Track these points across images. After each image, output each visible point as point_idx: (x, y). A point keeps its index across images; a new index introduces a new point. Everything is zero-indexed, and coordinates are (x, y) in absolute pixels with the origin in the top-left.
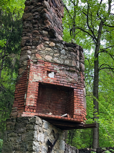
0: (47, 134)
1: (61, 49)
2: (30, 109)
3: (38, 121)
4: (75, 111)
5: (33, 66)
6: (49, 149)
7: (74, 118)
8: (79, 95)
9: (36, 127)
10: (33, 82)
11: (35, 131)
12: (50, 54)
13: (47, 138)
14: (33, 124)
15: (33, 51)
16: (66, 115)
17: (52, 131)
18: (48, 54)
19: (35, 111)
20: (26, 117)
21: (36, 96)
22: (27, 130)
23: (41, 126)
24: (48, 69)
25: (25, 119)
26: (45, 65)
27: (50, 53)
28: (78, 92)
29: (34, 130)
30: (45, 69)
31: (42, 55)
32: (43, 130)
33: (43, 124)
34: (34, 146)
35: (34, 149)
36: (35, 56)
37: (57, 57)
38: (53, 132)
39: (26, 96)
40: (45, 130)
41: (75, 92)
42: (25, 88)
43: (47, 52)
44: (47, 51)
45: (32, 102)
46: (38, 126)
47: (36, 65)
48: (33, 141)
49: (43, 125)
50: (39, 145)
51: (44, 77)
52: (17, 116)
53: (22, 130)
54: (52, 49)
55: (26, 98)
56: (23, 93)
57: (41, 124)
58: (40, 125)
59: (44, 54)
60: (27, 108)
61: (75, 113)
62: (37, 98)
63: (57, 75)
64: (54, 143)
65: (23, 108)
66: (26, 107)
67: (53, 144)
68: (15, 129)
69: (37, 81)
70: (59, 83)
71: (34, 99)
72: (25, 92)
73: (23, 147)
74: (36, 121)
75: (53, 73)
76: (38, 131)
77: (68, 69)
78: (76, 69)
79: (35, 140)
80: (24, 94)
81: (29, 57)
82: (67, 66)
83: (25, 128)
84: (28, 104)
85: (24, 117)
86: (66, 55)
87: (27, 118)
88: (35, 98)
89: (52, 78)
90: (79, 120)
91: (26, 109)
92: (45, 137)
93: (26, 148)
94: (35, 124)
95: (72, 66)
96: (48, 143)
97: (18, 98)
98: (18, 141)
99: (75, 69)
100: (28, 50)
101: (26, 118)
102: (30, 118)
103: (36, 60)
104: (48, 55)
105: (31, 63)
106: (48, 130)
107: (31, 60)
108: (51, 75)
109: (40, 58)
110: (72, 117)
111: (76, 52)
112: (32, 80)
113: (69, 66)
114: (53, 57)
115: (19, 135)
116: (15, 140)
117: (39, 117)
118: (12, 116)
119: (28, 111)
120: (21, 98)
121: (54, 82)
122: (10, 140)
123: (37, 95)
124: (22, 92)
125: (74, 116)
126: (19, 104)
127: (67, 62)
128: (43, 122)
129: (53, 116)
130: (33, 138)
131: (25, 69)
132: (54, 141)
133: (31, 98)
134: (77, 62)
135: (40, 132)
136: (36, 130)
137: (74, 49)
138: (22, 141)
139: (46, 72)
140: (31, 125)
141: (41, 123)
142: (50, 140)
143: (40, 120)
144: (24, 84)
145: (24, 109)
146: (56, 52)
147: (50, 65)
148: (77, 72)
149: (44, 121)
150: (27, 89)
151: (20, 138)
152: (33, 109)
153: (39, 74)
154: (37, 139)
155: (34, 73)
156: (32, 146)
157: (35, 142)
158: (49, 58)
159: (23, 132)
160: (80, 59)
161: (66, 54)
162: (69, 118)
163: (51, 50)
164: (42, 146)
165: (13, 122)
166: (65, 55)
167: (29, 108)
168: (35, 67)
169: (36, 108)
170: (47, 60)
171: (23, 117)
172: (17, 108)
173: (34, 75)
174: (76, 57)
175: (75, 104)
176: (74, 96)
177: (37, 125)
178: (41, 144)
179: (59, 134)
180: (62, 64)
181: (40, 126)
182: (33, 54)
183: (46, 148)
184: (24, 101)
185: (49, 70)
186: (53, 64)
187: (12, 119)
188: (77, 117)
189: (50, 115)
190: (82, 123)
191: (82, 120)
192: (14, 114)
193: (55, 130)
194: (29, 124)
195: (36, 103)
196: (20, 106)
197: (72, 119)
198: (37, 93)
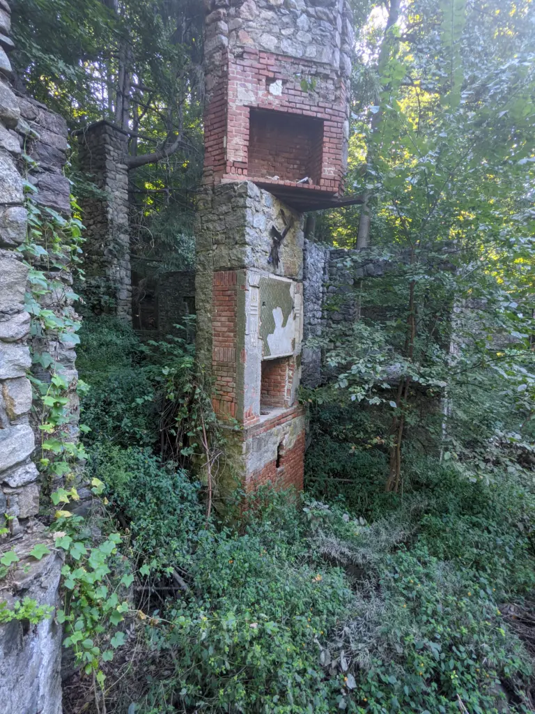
0: (271, 217)
1: (299, 13)
2: (236, 169)
3: (252, 190)
4: (325, 170)
5: (234, 66)
6: (275, 242)
7: (320, 186)
8: (335, 135)
9: (249, 202)
10: (238, 107)
12: (271, 30)
13: (270, 223)
14: (243, 197)
15: (232, 22)
16: (306, 179)
17: (280, 213)
18: (268, 29)
19: (245, 172)
20: (230, 184)
21: (247, 140)
22: (234, 208)
23: (259, 201)
24: (269, 71)
25: (227, 188)
26: (262, 61)
27: (271, 26)
28: (333, 130)
29: (246, 207)
30: (261, 72)
31: (254, 35)
32: (264, 208)
33: (262, 196)
34: (247, 236)
35: (247, 240)
36: (238, 36)
37: (288, 38)
38: (282, 213)
39: (227, 141)
40: (266, 210)
41: (325, 129)
42: (222, 123)
43: (264, 23)
44: (265, 19)
45: (237, 153)
46: (252, 200)
47: (242, 63)
48: (245, 226)
49: (262, 199)
50: (256, 235)
51: (260, 93)
52: (213, 183)
53: (224, 208)
54: (276, 13)
55: (227, 144)
56: (220, 135)
58: (257, 199)
59: (257, 31)
60: (231, 167)
61: (323, 175)
62: (247, 143)
63: (288, 89)
64: (285, 234)
65: (222, 167)
66: (228, 163)
67: (281, 234)
68: (212, 208)
69: (246, 104)
70: (292, 108)
71: (242, 146)
72: (223, 131)
73: (229, 238)
74: (249, 191)
75: (279, 82)
76: (254, 211)
77: (313, 70)
78: (332, 71)
79: (249, 225)
80: (221, 138)
81: (225, 40)
82: (311, 61)
83: (230, 205)
84: (231, 157)
85: (226, 184)
86: (309, 30)
87: (231, 186)
88: (243, 143)
89: (276, 97)
90: (329, 189)
91: (228, 168)
92: (268, 221)
93: (234, 239)
94: (247, 196)
95: (323, 61)
96: (274, 232)
97: (211, 146)
98: (219, 229)
99: (328, 72)
100: (219, 19)
101: (229, 186)
102: (237, 185)
103: (240, 50)
104: (268, 32)
105: (230, 56)
106: (271, 210)
107: (228, 50)
108: (276, 88)
109: (249, 43)
110: (318, 183)
111: (332, 21)
112: (234, 101)
113: (315, 63)
114: (278, 38)
115: (221, 217)
116: (215, 227)
117: (253, 183)
118: (205, 185)
119: (232, 172)
120: (216, 147)
121: (281, 106)
123: (247, 137)
124: (218, 133)
125: (322, 181)
126: (215, 160)
127: (312, 52)
128: (261, 192)
129: (281, 182)
130: (245, 221)
131: (218, 76)
132: (284, 230)
133: (236, 144)
134: (334, 52)
135: (257, 211)
136: (249, 208)
137: (328, 12)
138: (227, 228)
139: (264, 80)
140: (238, 199)
141: (259, 195)
142: (276, 228)
143: (254, 190)
144: (220, 114)
145: (225, 168)
146: (287, 24)
147: (272, 61)
148: (333, 79)
149: (263, 191)
150: (226, 125)
151: (223, 222)
152: (242, 169)
153: (249, 86)
154: (251, 223)
155: (239, 82)
156: (244, 235)
157: (249, 229)
158: (269, 41)
159: (226, 213)
160: (343, 42)
161: (309, 27)
162: (311, 185)
163: (275, 16)
164: (263, 237)
165: (207, 194)
166: (308, 31)
167: (235, 166)
168: (238, 67)
169: (247, 166)
170: (266, 46)
171: (223, 185)
172: (212, 169)
173: (239, 89)
174: (333, 37)
175: (325, 157)
176: (324, 137)
177: (250, 197)
178: (261, 234)
179: (292, 218)
180: (300, 59)
181: (257, 201)
182: (234, 32)
183: (271, 241)
184: (223, 152)
185: (271, 75)
186: (280, 58)
187: (206, 190)
188: (328, 183)
189: (275, 179)
190: (337, 195)
191: (336, 189)
192: (208, 181)
193: (285, 211)
194: (235, 196)
195: (246, 154)
196: (216, 163)
197: (318, 188)
198: (248, 132)
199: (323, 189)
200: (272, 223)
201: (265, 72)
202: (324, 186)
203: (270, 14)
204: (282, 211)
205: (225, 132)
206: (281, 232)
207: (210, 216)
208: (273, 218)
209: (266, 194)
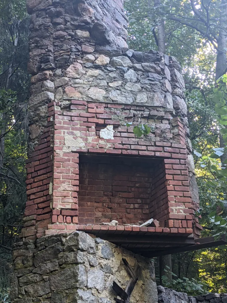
0: (110, 270)
1: (126, 69)
2: (65, 217)
3: (84, 241)
4: (172, 210)
5: (60, 117)
7: (170, 228)
8: (179, 172)
9: (81, 257)
10: (65, 154)
11: (79, 265)
12: (98, 84)
13: (110, 278)
14: (73, 251)
15: (58, 80)
16: (150, 221)
17: (123, 262)
18: (96, 84)
19: (76, 219)
20: (56, 236)
21: (76, 186)
22: (62, 265)
23: (94, 254)
24: (98, 118)
25: (53, 241)
26: (90, 110)
27: (98, 81)
28: (175, 167)
29: (77, 263)
30: (90, 120)
31: (81, 89)
32: (100, 261)
33: (97, 247)
34: (79, 301)
36: (64, 92)
37: (117, 89)
38: (125, 263)
39: (53, 188)
40: (104, 262)
41: (167, 166)
42: (48, 170)
43: (91, 79)
44: (92, 76)
45: (66, 200)
46: (85, 253)
47: (69, 113)
48: (77, 288)
49: (97, 250)
50: (93, 298)
51: (90, 139)
52: (36, 235)
53: (49, 266)
54: (103, 71)
55: (53, 192)
56: (45, 182)
57: (92, 248)
58: (92, 251)
59: (84, 86)
60: (58, 216)
61: (171, 215)
62: (77, 189)
63: (120, 132)
64: (131, 289)
65: (48, 216)
66: (54, 212)
67: (126, 291)
68: (33, 265)
69: (75, 150)
70: (127, 149)
71: (71, 192)
72: (48, 178)
74: (80, 243)
75: (111, 127)
76: (88, 266)
77: (146, 114)
78: (166, 112)
79: (82, 286)
80: (46, 184)
81: (51, 96)
82: (143, 106)
83: (57, 261)
84: (58, 205)
85: (52, 236)
86: (138, 81)
87: (58, 238)
88: (72, 189)
89: (108, 141)
90: (182, 231)
91: (54, 218)
92: (107, 276)
94: (79, 249)
95: (155, 105)
96: (116, 290)
97: (34, 194)
98: (41, 293)
99: (162, 114)
100: (46, 79)
101: (55, 238)
102: (65, 236)
103: (67, 102)
104: (95, 86)
105: (57, 109)
106: (110, 261)
107: (55, 104)
108: (107, 133)
109: (76, 95)
110: (166, 225)
111: (161, 73)
112: (61, 149)
113: (147, 107)
114: (106, 90)
115: (45, 277)
116: (36, 291)
117: (86, 232)
118: (25, 237)
119: (60, 221)
120: (41, 194)
121: (114, 148)
122: (26, 292)
123: (77, 183)
124: (42, 180)
125: (171, 222)
126: (38, 208)
127: (142, 98)
128: (96, 242)
129: (121, 228)
130: (77, 281)
131: (43, 126)
132: (129, 285)
133: (64, 190)
134: (165, 97)
135: (92, 266)
136: (81, 263)
137: (155, 66)
138: (52, 291)
139: (93, 127)
140: (67, 253)
141: (93, 245)
142: (119, 284)
143: (90, 240)
144: (45, 161)
145: (51, 217)
146: (115, 78)
147: (101, 110)
148: (168, 120)
149: (99, 240)
150: (52, 171)
151: (47, 284)
152: (72, 217)
153: (78, 133)
154: (85, 283)
155: (66, 131)
156: (75, 300)
157: (82, 291)
158: (98, 94)
159: (52, 272)
160: (174, 87)
161: (138, 79)
162: (158, 228)
163: (102, 73)
164: (101, 299)
165: (27, 249)
166: (136, 82)
167: (62, 214)
168: (66, 118)
169: (77, 212)
170: (94, 98)
171: (48, 237)
172: (35, 218)
173: (66, 137)
174: (163, 85)
175: (171, 195)
176: (167, 175)
177: (82, 250)
178: (99, 295)
179: (139, 267)
180: (131, 105)
181: (92, 254)
182: (60, 88)
184: (49, 198)
185: (101, 122)
186: (109, 106)
187: (26, 244)
188: (178, 224)
189: (113, 225)
190: (192, 236)
191: (190, 230)
192: (29, 232)
193: (128, 259)
194: (64, 251)
195: (76, 200)
196: (40, 211)
197: (167, 230)
198: (78, 177)
199: (174, 231)
200: (112, 278)
201: (95, 120)
202: (174, 227)
203: (97, 72)
204: (124, 260)
205: (51, 178)
206: (126, 288)
207: (31, 277)
208: (114, 270)
209: (103, 243)
